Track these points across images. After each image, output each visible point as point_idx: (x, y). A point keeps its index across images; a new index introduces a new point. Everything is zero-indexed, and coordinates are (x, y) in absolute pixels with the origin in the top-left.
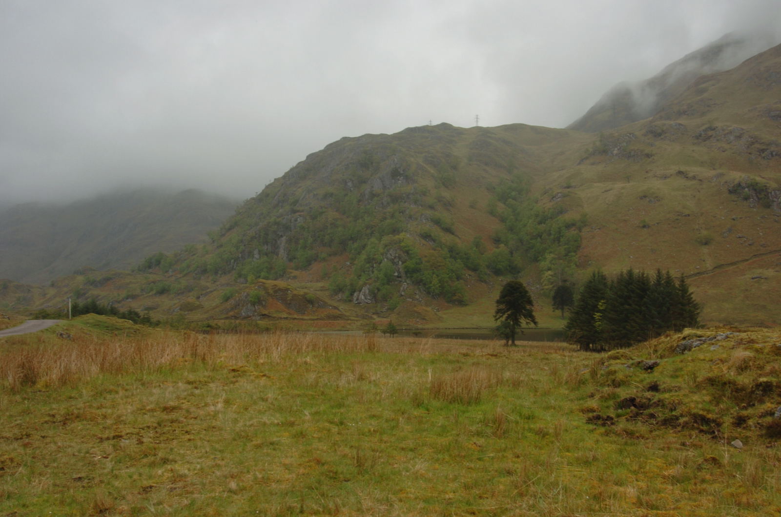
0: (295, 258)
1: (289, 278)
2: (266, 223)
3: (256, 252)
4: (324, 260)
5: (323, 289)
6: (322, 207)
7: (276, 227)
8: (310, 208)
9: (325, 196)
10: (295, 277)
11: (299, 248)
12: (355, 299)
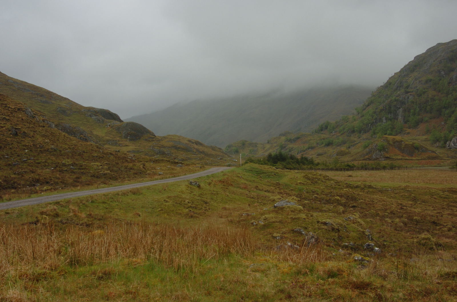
0: (408, 122)
1: (404, 134)
2: (389, 101)
3: (384, 119)
4: (427, 121)
5: (426, 140)
6: (424, 89)
7: (396, 102)
8: (417, 90)
9: (426, 82)
10: (408, 133)
11: (411, 116)
12: (447, 146)
